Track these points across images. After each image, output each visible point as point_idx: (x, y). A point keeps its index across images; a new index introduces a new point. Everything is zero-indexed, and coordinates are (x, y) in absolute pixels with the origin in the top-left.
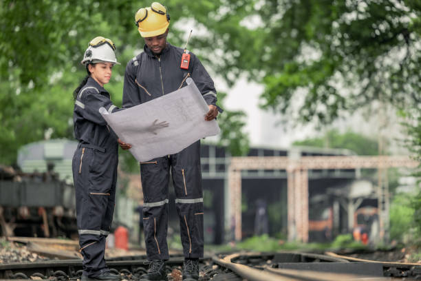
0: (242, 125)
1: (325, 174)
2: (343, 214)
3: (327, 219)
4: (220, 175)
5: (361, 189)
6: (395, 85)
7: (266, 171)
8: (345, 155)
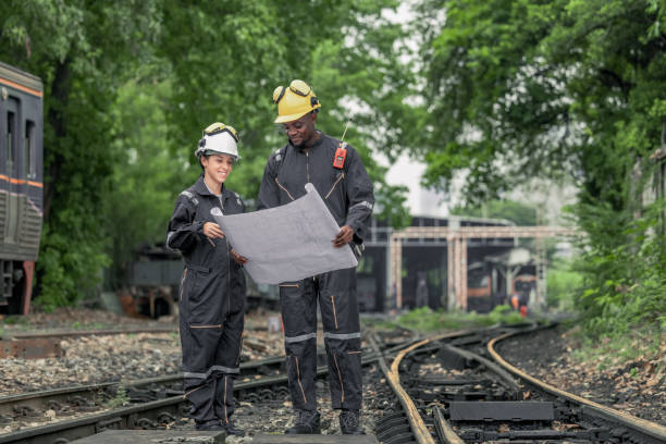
0: (404, 199)
1: (484, 243)
2: (501, 281)
3: (485, 287)
4: (382, 244)
5: (519, 257)
6: (554, 163)
7: (426, 240)
8: (504, 226)
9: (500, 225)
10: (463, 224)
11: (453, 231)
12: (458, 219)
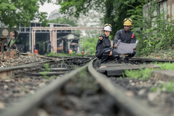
1: (61, 32)
2: (65, 44)
3: (61, 46)
4: (28, 32)
5: (71, 37)
6: (97, 5)
7: (42, 31)
8: (68, 26)
9: (67, 26)
10: (55, 26)
11: (51, 28)
12: (53, 24)
